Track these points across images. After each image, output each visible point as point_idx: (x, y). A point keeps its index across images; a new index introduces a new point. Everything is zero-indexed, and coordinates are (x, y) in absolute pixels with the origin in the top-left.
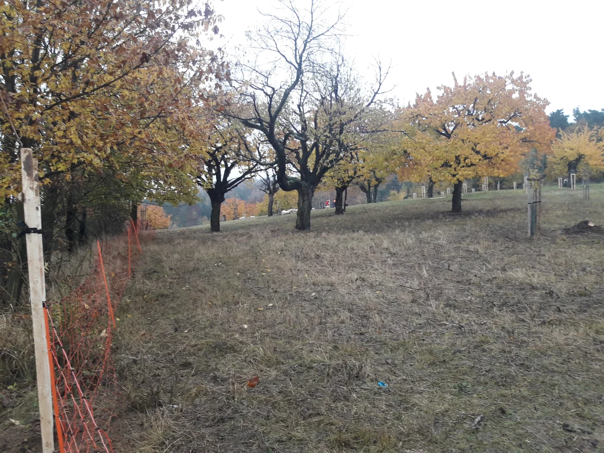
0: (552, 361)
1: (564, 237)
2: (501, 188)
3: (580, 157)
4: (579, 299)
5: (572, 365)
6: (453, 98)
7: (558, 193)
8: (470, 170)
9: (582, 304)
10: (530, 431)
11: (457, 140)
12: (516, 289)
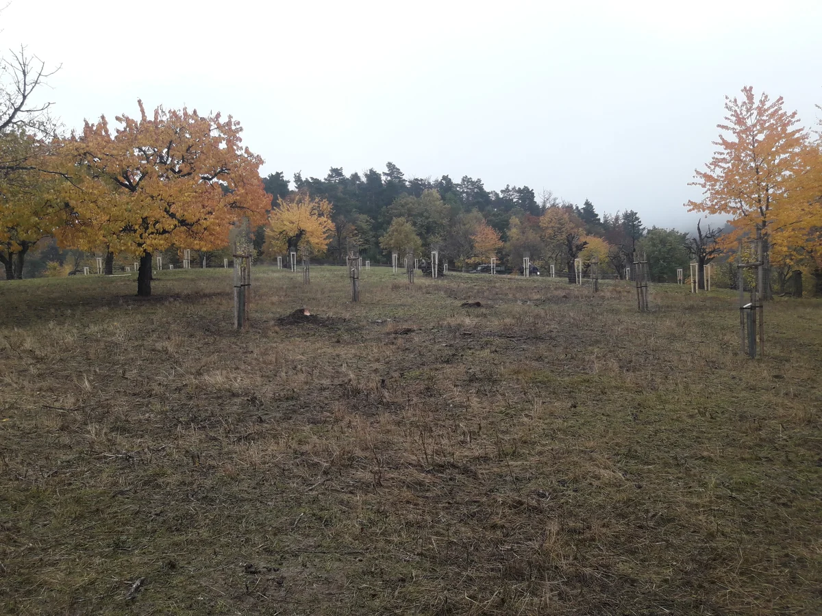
0: (243, 487)
1: (277, 328)
2: (208, 266)
3: (301, 233)
4: (285, 405)
5: (266, 488)
6: (139, 137)
7: (276, 275)
8: (161, 239)
9: (287, 410)
10: (204, 584)
11: (144, 196)
12: (213, 398)
